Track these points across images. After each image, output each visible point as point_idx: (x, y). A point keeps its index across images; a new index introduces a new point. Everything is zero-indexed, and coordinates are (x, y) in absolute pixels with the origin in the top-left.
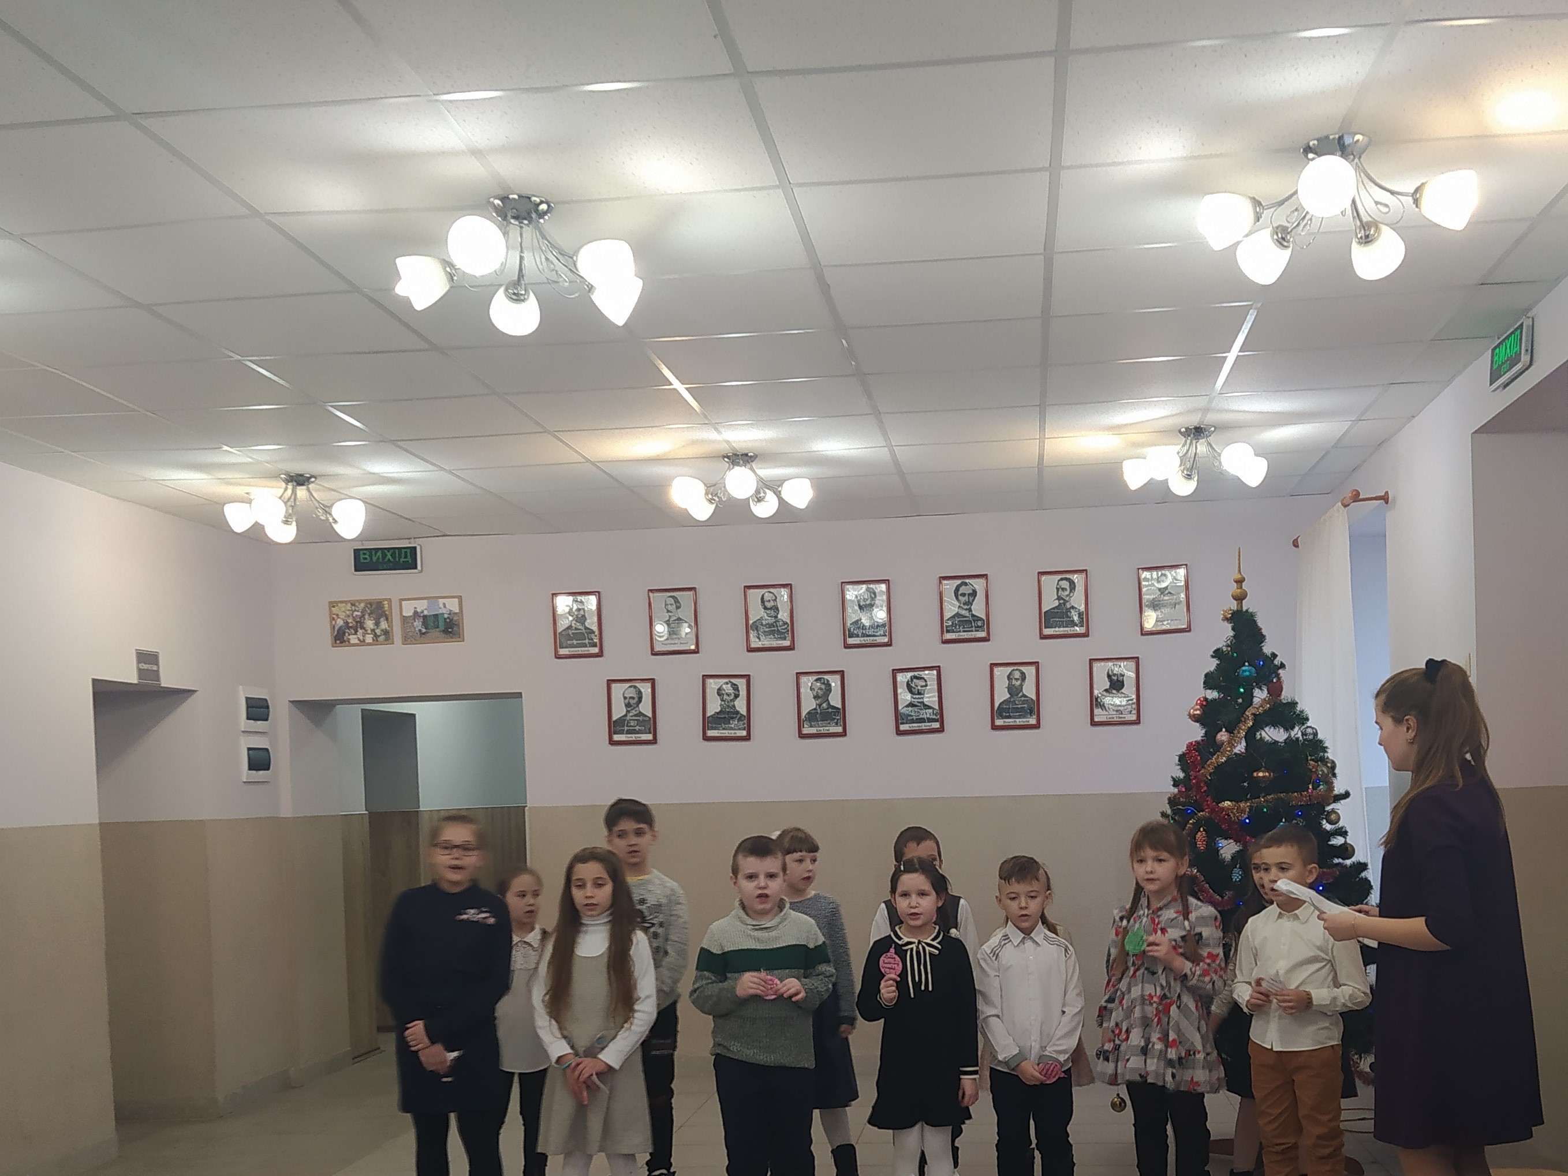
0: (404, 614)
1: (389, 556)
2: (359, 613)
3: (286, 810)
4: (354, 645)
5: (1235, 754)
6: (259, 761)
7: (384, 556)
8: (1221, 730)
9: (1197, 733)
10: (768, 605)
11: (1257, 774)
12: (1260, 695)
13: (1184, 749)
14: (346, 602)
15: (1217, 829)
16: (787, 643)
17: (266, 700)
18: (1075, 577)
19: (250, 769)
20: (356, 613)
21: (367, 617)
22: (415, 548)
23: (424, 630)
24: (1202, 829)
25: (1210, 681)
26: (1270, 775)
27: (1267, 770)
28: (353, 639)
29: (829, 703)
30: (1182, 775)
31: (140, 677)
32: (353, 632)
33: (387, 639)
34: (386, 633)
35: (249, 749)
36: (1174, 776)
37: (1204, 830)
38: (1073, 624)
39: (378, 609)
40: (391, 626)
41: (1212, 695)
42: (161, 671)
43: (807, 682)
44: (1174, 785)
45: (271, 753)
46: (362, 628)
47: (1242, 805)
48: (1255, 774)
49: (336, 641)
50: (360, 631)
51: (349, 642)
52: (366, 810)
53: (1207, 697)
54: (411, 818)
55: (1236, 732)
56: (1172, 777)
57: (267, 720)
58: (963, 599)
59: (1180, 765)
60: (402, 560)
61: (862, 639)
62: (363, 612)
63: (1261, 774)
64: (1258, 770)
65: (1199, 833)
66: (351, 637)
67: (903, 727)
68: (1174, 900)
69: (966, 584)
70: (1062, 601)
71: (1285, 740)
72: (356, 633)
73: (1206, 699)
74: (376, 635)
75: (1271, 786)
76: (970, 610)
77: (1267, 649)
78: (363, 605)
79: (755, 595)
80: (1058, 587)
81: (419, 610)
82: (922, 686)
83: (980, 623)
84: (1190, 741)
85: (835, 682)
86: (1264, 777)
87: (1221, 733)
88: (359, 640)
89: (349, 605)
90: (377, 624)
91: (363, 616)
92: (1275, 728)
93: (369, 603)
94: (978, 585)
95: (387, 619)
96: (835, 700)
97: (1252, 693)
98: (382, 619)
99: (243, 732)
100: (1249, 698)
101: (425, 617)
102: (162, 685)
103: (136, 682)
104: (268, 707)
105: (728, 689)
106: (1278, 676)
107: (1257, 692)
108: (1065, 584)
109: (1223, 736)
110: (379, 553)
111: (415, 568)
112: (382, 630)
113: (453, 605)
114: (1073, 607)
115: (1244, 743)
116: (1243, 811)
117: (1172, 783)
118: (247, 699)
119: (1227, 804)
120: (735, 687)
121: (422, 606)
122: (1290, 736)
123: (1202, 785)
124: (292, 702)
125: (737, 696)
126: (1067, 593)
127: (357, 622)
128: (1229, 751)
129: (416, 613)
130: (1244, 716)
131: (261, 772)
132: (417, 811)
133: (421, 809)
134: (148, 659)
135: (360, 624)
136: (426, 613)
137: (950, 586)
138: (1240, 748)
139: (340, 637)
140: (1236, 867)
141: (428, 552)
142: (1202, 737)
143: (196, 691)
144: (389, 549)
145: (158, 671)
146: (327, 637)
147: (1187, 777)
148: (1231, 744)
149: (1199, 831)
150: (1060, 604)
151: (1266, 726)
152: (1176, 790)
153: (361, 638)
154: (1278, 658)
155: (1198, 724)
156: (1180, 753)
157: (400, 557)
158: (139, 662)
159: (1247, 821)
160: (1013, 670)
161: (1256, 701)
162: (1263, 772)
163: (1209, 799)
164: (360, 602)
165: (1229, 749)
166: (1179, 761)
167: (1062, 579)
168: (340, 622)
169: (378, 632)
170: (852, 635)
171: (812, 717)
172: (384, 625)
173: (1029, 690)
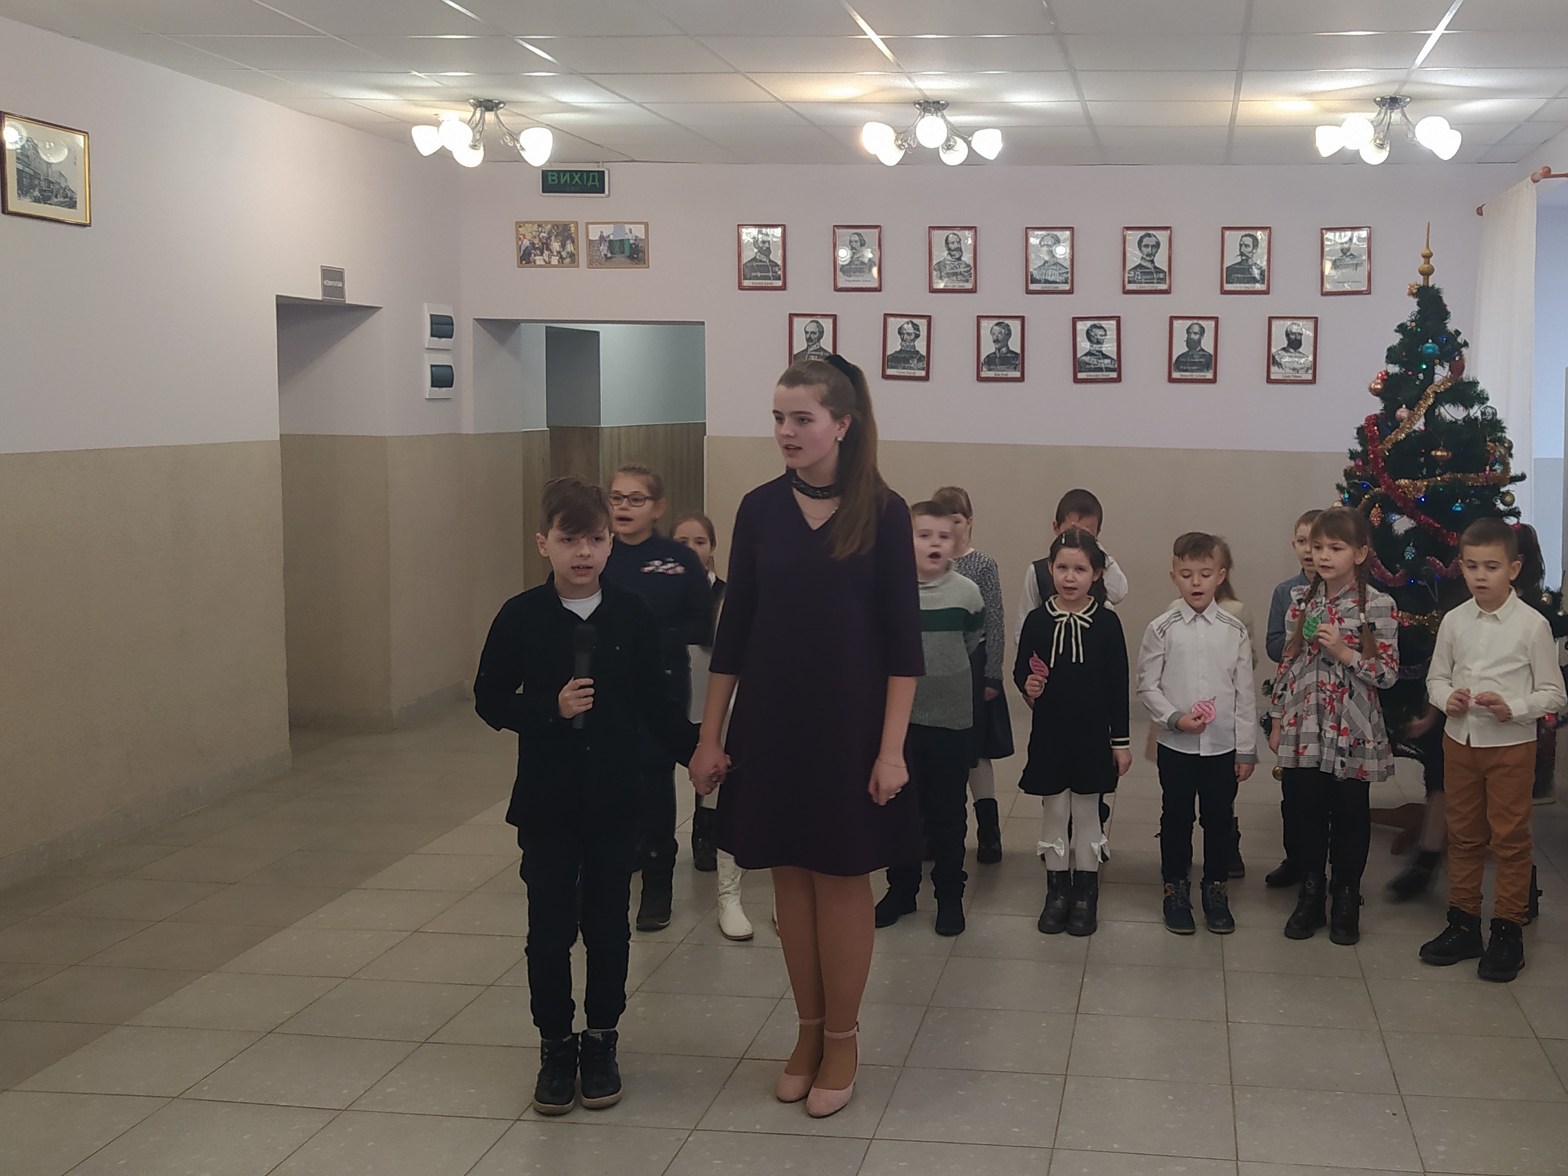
0: (591, 238)
1: (577, 179)
2: (545, 235)
3: (468, 427)
4: (540, 266)
5: (1415, 431)
6: (442, 378)
7: (572, 178)
8: (1401, 407)
9: (1376, 406)
10: (951, 246)
11: (1436, 453)
12: (1442, 373)
13: (1363, 422)
14: (533, 223)
15: (1391, 505)
16: (969, 286)
17: (451, 317)
18: (1259, 234)
19: (433, 386)
20: (543, 234)
21: (553, 238)
22: (603, 172)
23: (609, 255)
24: (1377, 505)
25: (1392, 355)
26: (1448, 454)
27: (1446, 449)
28: (539, 260)
29: (1008, 348)
30: (1359, 449)
31: (324, 294)
32: (538, 252)
33: (573, 261)
34: (572, 255)
35: (432, 366)
36: (1352, 449)
37: (1379, 506)
38: (1254, 280)
39: (564, 232)
40: (577, 248)
41: (1394, 369)
42: (346, 287)
43: (987, 325)
44: (1351, 458)
45: (454, 369)
46: (549, 249)
47: (1419, 483)
48: (1433, 453)
49: (521, 263)
50: (546, 253)
51: (535, 263)
52: (548, 427)
53: (1389, 371)
54: (591, 434)
55: (1416, 409)
56: (1350, 450)
57: (451, 337)
58: (1146, 250)
59: (1358, 438)
60: (590, 183)
61: (1045, 285)
62: (550, 233)
63: (1439, 453)
64: (1437, 449)
65: (1374, 509)
66: (537, 258)
67: (1081, 375)
68: (1352, 589)
69: (1149, 235)
70: (1244, 258)
71: (1464, 418)
72: (542, 255)
73: (1387, 373)
74: (561, 257)
75: (1447, 465)
76: (1152, 262)
77: (1451, 326)
78: (549, 226)
79: (939, 236)
80: (1242, 243)
81: (605, 235)
82: (1101, 336)
83: (1161, 276)
84: (1369, 415)
86: (1442, 456)
87: (1401, 410)
88: (545, 261)
89: (536, 226)
90: (563, 246)
91: (549, 238)
92: (1454, 406)
93: (556, 225)
94: (1162, 236)
95: (573, 242)
96: (1014, 344)
97: (1434, 371)
98: (568, 242)
99: (427, 349)
100: (1430, 374)
101: (611, 241)
102: (347, 302)
103: (320, 298)
104: (452, 324)
105: (909, 328)
106: (1460, 354)
107: (1438, 369)
108: (1249, 241)
109: (1403, 412)
110: (568, 176)
111: (603, 192)
112: (568, 253)
113: (639, 231)
114: (1255, 264)
115: (1423, 420)
116: (1419, 490)
117: (1349, 455)
118: (431, 316)
119: (1403, 482)
120: (916, 327)
121: (608, 231)
122: (1469, 414)
123: (1380, 461)
124: (476, 319)
125: (917, 336)
126: (1250, 249)
127: (543, 243)
128: (1408, 428)
129: (602, 237)
130: (1425, 393)
131: (444, 389)
132: (598, 428)
133: (602, 425)
134: (332, 275)
135: (546, 246)
136: (612, 238)
137: (1133, 237)
138: (1420, 425)
139: (525, 258)
140: (1409, 545)
141: (616, 176)
142: (1381, 410)
143: (381, 308)
144: (577, 172)
145: (342, 288)
146: (514, 257)
147: (1365, 452)
148: (1411, 420)
149: (1375, 506)
150: (1242, 260)
151: (1447, 403)
152: (1352, 463)
153: (547, 260)
154: (1461, 336)
155: (1378, 399)
156: (1358, 425)
157: (588, 181)
158: (324, 278)
159: (1423, 500)
160: (1192, 324)
161: (1437, 378)
162: (1441, 451)
163: (1386, 475)
164: (546, 223)
165: (1408, 426)
166: (1358, 433)
167: (1246, 235)
168: (526, 243)
169: (564, 254)
170: (1034, 281)
171: (991, 361)
172: (570, 247)
173: (1207, 344)
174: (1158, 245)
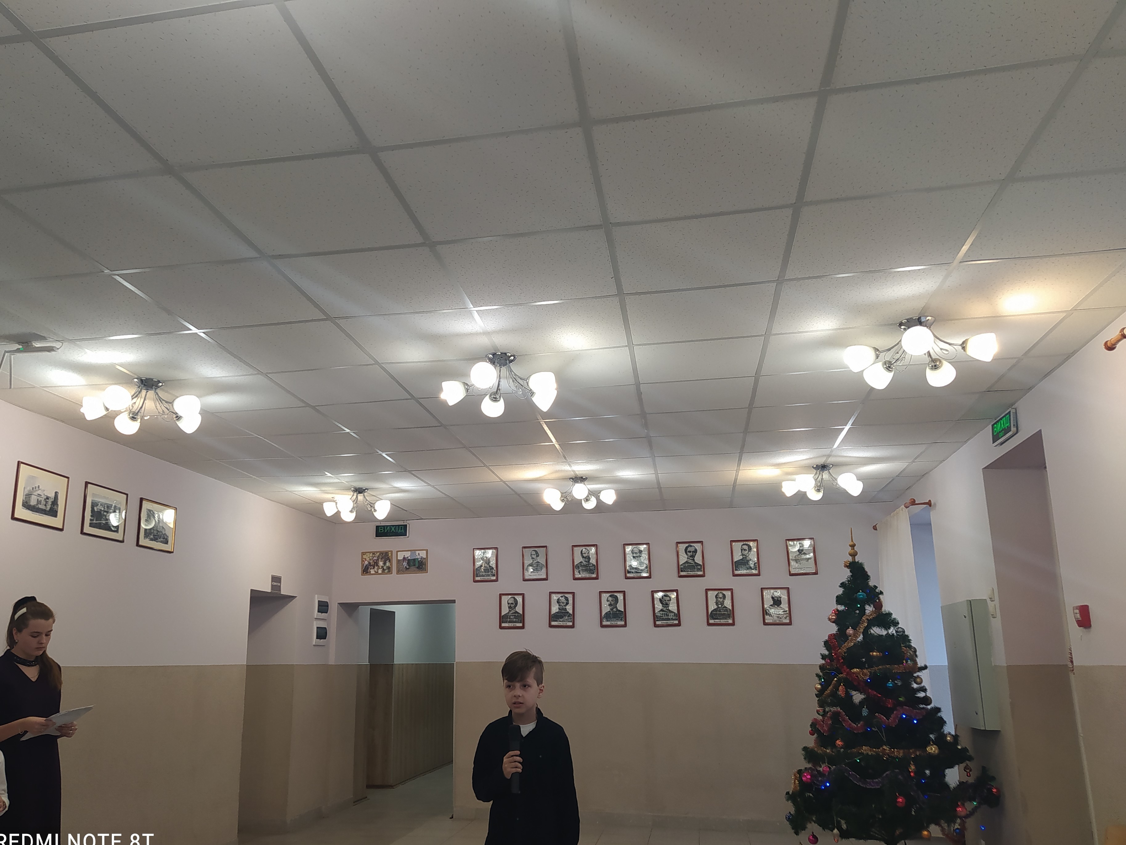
0: (399, 559)
2: (376, 558)
3: (332, 661)
4: (373, 575)
5: (858, 641)
6: (322, 634)
7: (392, 529)
8: (849, 628)
9: (833, 629)
10: (584, 555)
11: (873, 653)
12: (869, 609)
13: (827, 638)
15: (850, 686)
16: (594, 576)
17: (327, 602)
18: (751, 544)
19: (317, 638)
20: (375, 558)
21: (380, 560)
22: (407, 525)
23: (408, 567)
24: (841, 683)
25: (839, 600)
26: (880, 654)
27: (878, 652)
28: (372, 571)
29: (617, 608)
30: (827, 653)
31: (272, 589)
32: (372, 568)
33: (389, 572)
34: (389, 568)
35: (318, 628)
36: (822, 653)
37: (843, 685)
38: (751, 568)
39: (386, 556)
40: (391, 565)
41: (841, 608)
43: (605, 596)
44: (822, 659)
45: (327, 629)
46: (378, 566)
47: (865, 671)
48: (871, 653)
49: (363, 573)
50: (376, 567)
51: (370, 573)
52: (369, 663)
53: (838, 609)
55: (858, 629)
57: (326, 612)
58: (689, 554)
59: (825, 647)
60: (400, 531)
61: (635, 574)
62: (378, 557)
63: (875, 654)
64: (873, 651)
65: (841, 686)
66: (371, 570)
67: (658, 623)
69: (691, 546)
71: (886, 635)
72: (374, 568)
73: (838, 610)
74: (384, 570)
75: (880, 661)
76: (694, 560)
77: (871, 583)
78: (378, 554)
79: (578, 550)
80: (742, 548)
81: (406, 557)
82: (668, 601)
83: (699, 567)
84: (830, 633)
85: (620, 596)
86: (877, 655)
87: (849, 629)
88: (375, 571)
89: (372, 554)
90: (385, 564)
91: (378, 560)
92: (879, 628)
93: (381, 553)
94: (698, 546)
95: (390, 561)
96: (620, 607)
97: (865, 608)
98: (387, 561)
99: (316, 618)
100: (863, 611)
101: (408, 560)
102: (281, 593)
103: (270, 591)
104: (327, 606)
105: (563, 599)
106: (879, 599)
107: (867, 607)
108: (746, 548)
109: (850, 631)
110: (388, 528)
111: (406, 535)
112: (387, 567)
113: (423, 554)
114: (750, 560)
115: (862, 636)
116: (865, 675)
117: (821, 657)
118: (319, 601)
119: (855, 670)
120: (567, 599)
121: (408, 555)
122: (888, 633)
123: (840, 658)
124: (339, 603)
125: (567, 604)
126: (747, 552)
127: (374, 562)
128: (854, 640)
129: (404, 558)
130: (862, 620)
131: (322, 641)
132: (393, 664)
133: (395, 663)
134: (277, 579)
135: (376, 564)
136: (409, 558)
137: (682, 547)
138: (860, 638)
139: (365, 571)
140: (864, 708)
141: (413, 528)
142: (836, 631)
143: (295, 597)
144: (395, 526)
145: (280, 586)
147: (830, 654)
148: (856, 635)
150: (743, 557)
151: (874, 626)
152: (823, 662)
154: (878, 589)
155: (834, 624)
156: (824, 640)
157: (398, 530)
158: (273, 581)
159: (869, 681)
160: (718, 593)
161: (867, 612)
162: (876, 652)
163: (845, 667)
164: (377, 552)
165: (854, 638)
166: (824, 644)
167: (744, 545)
168: (366, 563)
169: (385, 568)
170: (629, 572)
171: (608, 616)
172: (388, 564)
173: (728, 603)
174: (695, 551)
